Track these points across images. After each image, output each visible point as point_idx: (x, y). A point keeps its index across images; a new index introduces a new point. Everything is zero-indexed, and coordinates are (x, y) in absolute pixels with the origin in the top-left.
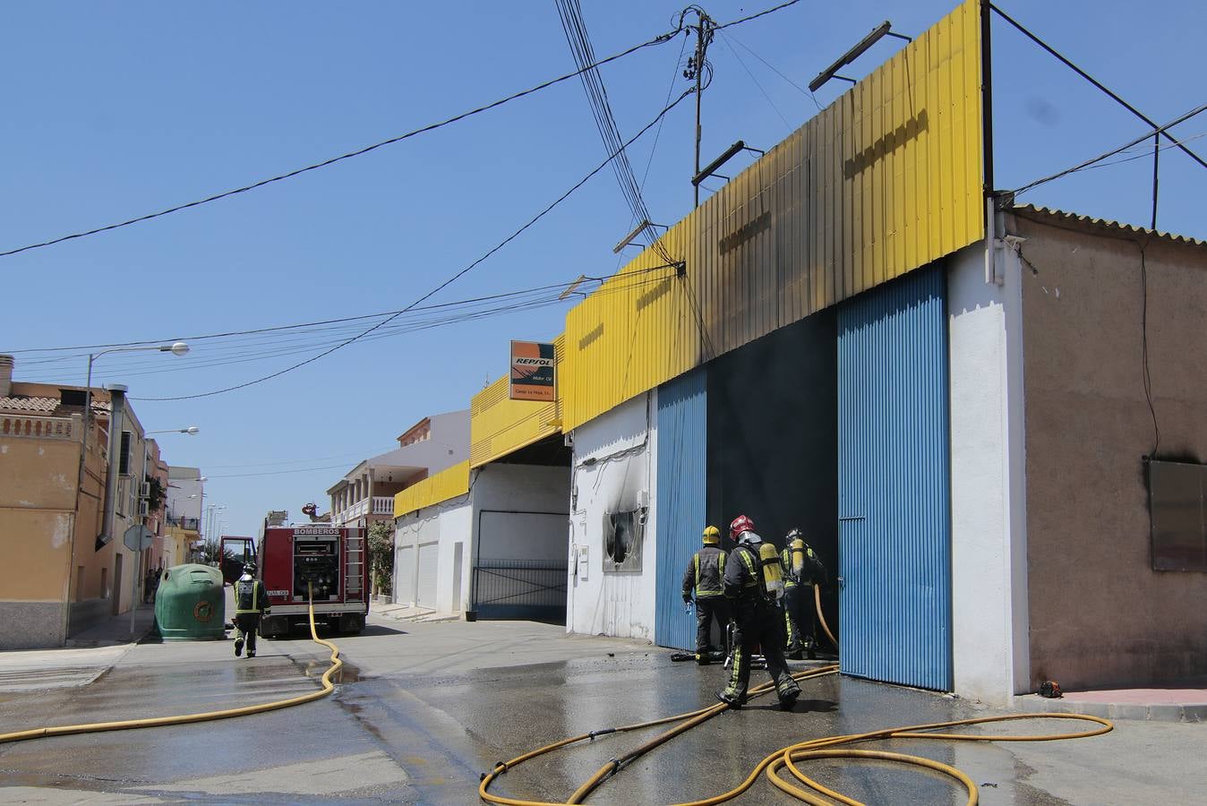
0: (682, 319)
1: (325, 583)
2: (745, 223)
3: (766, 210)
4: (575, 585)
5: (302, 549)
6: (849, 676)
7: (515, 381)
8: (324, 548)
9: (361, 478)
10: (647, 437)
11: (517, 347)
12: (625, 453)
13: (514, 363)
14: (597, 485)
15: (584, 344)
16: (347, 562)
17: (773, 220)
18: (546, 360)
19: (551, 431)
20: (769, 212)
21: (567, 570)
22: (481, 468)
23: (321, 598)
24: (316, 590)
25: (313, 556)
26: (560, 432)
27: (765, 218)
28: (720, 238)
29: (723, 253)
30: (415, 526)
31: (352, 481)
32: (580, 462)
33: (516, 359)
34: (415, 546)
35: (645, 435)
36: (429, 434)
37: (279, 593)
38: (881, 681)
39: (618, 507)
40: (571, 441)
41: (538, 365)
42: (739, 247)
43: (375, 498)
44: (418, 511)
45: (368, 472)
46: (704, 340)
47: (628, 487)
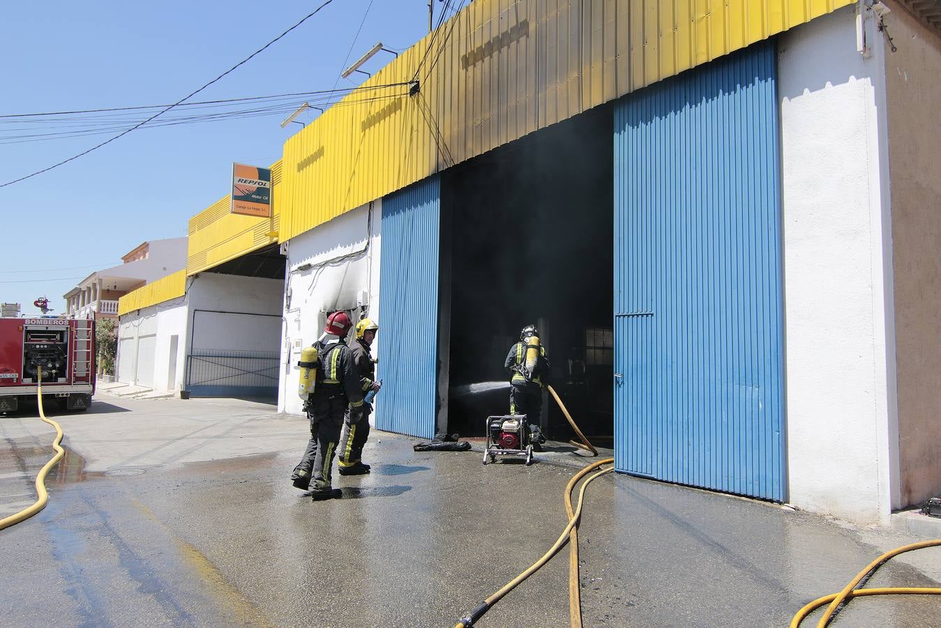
0: (415, 133)
1: (54, 367)
2: (495, 34)
3: (522, 19)
4: (288, 372)
5: (33, 337)
6: (629, 474)
7: (236, 198)
8: (54, 337)
9: (91, 286)
10: (368, 244)
11: (238, 169)
12: (343, 259)
13: (236, 182)
14: (311, 287)
15: (302, 166)
16: (75, 349)
17: (532, 27)
18: (264, 182)
19: (266, 242)
20: (526, 20)
21: (279, 359)
22: (196, 276)
23: (49, 380)
24: (46, 373)
25: (43, 343)
26: (277, 242)
27: (522, 28)
28: (463, 53)
29: (466, 67)
30: (136, 323)
31: (84, 288)
32: (294, 267)
33: (237, 179)
34: (136, 339)
35: (365, 242)
36: (147, 254)
37: (8, 376)
38: (677, 483)
39: (335, 305)
40: (285, 250)
41: (257, 186)
42: (487, 59)
43: (103, 301)
44: (139, 310)
45: (97, 282)
46: (442, 148)
47: (347, 287)
